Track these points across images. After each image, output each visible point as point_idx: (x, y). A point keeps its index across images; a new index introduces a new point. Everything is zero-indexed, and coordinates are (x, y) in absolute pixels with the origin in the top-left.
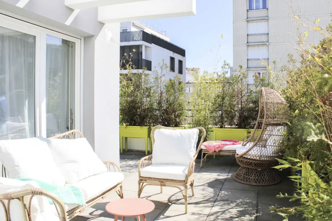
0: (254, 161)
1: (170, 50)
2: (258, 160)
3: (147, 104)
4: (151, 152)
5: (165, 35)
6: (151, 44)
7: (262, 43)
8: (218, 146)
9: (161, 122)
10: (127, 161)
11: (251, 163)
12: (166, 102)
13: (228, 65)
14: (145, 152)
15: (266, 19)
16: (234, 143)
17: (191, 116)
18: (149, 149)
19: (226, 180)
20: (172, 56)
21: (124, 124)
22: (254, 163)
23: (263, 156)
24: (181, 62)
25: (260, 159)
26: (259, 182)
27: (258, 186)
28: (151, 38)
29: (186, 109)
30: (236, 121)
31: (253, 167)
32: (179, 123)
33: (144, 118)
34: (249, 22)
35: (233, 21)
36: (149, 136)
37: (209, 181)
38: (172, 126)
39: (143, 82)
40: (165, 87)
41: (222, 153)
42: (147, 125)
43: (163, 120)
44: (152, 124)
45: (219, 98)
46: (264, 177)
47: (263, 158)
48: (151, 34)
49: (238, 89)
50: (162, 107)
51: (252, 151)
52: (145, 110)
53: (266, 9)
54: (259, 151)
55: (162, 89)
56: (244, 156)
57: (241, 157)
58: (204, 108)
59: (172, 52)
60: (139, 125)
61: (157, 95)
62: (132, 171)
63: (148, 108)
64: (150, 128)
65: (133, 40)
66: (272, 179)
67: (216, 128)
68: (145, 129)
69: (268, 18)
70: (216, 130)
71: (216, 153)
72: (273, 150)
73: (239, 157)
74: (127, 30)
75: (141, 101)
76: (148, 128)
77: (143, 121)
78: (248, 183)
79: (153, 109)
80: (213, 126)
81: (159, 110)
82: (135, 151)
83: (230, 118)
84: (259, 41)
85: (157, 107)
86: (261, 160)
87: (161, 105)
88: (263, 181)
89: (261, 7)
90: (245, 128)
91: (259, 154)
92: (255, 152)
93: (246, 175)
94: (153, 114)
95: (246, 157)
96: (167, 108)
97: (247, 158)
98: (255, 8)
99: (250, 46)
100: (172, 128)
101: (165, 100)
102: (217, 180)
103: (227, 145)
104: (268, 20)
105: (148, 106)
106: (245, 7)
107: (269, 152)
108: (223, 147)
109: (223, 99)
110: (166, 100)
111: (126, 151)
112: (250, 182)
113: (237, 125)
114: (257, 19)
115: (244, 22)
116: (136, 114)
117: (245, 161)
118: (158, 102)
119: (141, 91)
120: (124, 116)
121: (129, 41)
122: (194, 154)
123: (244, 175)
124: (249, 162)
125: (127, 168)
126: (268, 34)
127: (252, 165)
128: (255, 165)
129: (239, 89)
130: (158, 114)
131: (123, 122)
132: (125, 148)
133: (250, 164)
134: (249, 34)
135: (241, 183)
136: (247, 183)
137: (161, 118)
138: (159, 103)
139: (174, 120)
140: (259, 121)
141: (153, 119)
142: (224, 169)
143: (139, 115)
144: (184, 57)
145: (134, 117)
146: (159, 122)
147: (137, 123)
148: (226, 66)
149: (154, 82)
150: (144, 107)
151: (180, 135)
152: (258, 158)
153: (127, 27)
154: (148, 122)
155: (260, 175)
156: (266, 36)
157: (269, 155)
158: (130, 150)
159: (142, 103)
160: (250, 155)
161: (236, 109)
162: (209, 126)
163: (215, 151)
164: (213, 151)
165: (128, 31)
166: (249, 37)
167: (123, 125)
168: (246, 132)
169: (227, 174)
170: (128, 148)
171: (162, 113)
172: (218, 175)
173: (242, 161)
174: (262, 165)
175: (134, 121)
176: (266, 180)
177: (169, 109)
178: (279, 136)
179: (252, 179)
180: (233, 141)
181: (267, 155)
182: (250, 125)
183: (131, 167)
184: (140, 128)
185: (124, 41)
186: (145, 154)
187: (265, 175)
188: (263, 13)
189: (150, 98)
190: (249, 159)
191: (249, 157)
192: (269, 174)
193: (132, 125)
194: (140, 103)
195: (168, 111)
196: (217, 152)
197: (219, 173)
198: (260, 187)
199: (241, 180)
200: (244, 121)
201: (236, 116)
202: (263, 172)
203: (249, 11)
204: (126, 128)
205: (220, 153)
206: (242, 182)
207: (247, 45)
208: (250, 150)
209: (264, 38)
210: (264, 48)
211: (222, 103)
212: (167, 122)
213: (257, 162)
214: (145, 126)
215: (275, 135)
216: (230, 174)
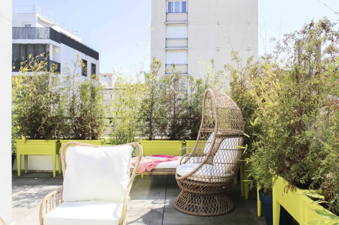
0: (202, 185)
1: (83, 52)
2: (207, 183)
3: (54, 111)
4: (60, 173)
5: (77, 36)
6: (60, 43)
7: (181, 48)
8: (150, 164)
9: (74, 134)
10: (26, 189)
11: (199, 187)
12: (80, 108)
13: (158, 63)
14: (52, 173)
15: (186, 23)
16: (169, 159)
17: (112, 126)
18: (58, 169)
19: (164, 209)
20: (85, 59)
21: (23, 138)
22: (202, 187)
23: (214, 177)
24: (93, 66)
25: (210, 181)
26: (210, 212)
27: (209, 216)
28: (60, 38)
29: (106, 117)
30: (167, 132)
31: (200, 192)
32: (97, 134)
33: (51, 129)
34: (168, 25)
35: (152, 23)
36: (58, 152)
37: (143, 214)
38: (88, 139)
39: (50, 82)
40: (78, 89)
41: (154, 173)
42: (55, 138)
43: (75, 131)
44: (61, 136)
45: (147, 103)
46: (215, 205)
47: (214, 180)
48: (60, 32)
49: (170, 92)
50: (74, 115)
51: (200, 171)
52: (52, 119)
53: (185, 13)
54: (209, 170)
55: (75, 93)
56: (189, 178)
57: (185, 179)
58: (129, 116)
59: (84, 54)
60: (44, 139)
61: (68, 99)
62: (32, 204)
63: (56, 117)
64: (59, 142)
65: (38, 38)
66: (225, 206)
67: (143, 140)
68: (52, 144)
69: (187, 22)
70: (143, 143)
71: (147, 172)
72: (226, 169)
73: (181, 180)
74: (30, 25)
75: (47, 107)
76: (57, 142)
77: (50, 133)
78: (196, 213)
79: (63, 117)
80: (140, 138)
81: (70, 118)
82: (39, 172)
83: (160, 128)
84: (178, 46)
85: (68, 115)
86: (211, 183)
87: (74, 112)
88: (214, 209)
89: (181, 11)
90: (179, 139)
91: (209, 174)
92: (204, 172)
93: (192, 203)
94: (63, 123)
95: (192, 179)
96: (82, 115)
97: (193, 181)
98: (174, 11)
99: (168, 51)
100: (88, 141)
101: (78, 106)
102: (153, 211)
103: (161, 162)
104: (187, 24)
105: (57, 113)
106: (165, 9)
107: (221, 172)
108: (157, 164)
109: (152, 104)
110: (80, 106)
111: (26, 172)
112: (197, 211)
113: (168, 136)
114: (176, 22)
115: (163, 26)
116: (40, 125)
117: (190, 185)
118: (69, 108)
119: (47, 94)
120: (23, 127)
121: (34, 38)
122: (128, 183)
123: (189, 202)
124: (195, 186)
125: (26, 200)
126: (187, 39)
127: (200, 189)
128: (204, 189)
129: (172, 92)
130: (69, 123)
131: (22, 134)
132: (24, 169)
133: (196, 188)
134: (168, 38)
135: (185, 213)
136: (193, 213)
137: (73, 128)
138: (71, 109)
139: (90, 131)
140: (202, 131)
141: (63, 130)
142: (159, 193)
143: (44, 125)
144: (97, 60)
145: (37, 128)
146: (71, 134)
147: (41, 135)
148: (156, 64)
149: (65, 83)
150: (50, 114)
151: (105, 156)
152: (207, 180)
153: (31, 22)
154: (55, 133)
155: (210, 202)
156: (186, 41)
157: (222, 175)
158: (32, 170)
159: (48, 110)
160: (198, 177)
161: (168, 116)
162: (135, 138)
163: (146, 171)
164: (144, 170)
165: (32, 26)
166: (168, 41)
167: (21, 139)
168: (181, 145)
169: (163, 201)
170: (29, 168)
171: (75, 122)
172: (153, 203)
173: (186, 184)
174: (213, 188)
175: (38, 133)
176: (218, 208)
177: (84, 117)
178: (233, 150)
179: (200, 208)
180: (167, 156)
181: (219, 175)
182: (184, 135)
183: (32, 197)
184: (45, 142)
185: (28, 39)
186: (53, 176)
187: (216, 201)
188: (182, 17)
189: (59, 104)
190: (196, 181)
191: (196, 179)
192: (221, 199)
193: (34, 139)
194: (46, 110)
195: (82, 120)
196: (149, 172)
197: (153, 199)
198: (211, 218)
199: (186, 209)
200: (178, 131)
201: (168, 125)
202: (214, 198)
203: (169, 14)
204: (25, 143)
205: (153, 172)
206: (187, 212)
207: (166, 50)
208: (197, 170)
209: (183, 43)
210: (184, 53)
211: (151, 109)
212: (81, 133)
213: (206, 185)
214: (52, 139)
215: (229, 150)
216: (168, 200)
